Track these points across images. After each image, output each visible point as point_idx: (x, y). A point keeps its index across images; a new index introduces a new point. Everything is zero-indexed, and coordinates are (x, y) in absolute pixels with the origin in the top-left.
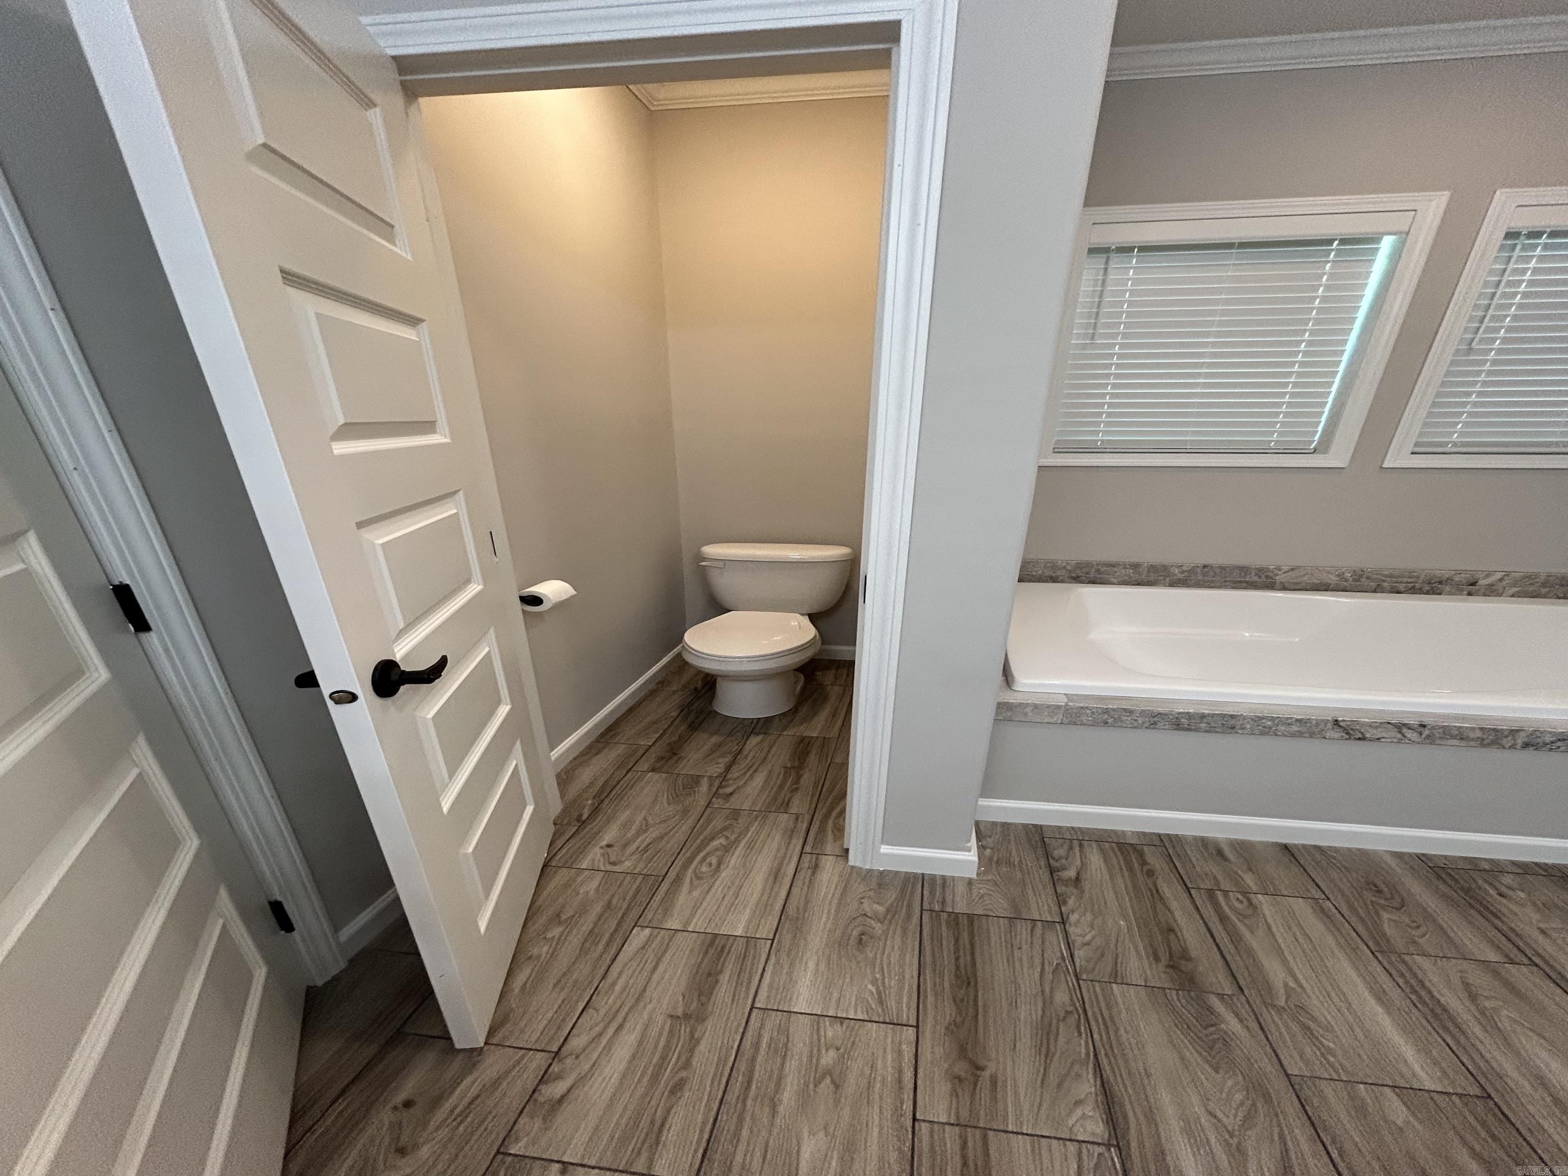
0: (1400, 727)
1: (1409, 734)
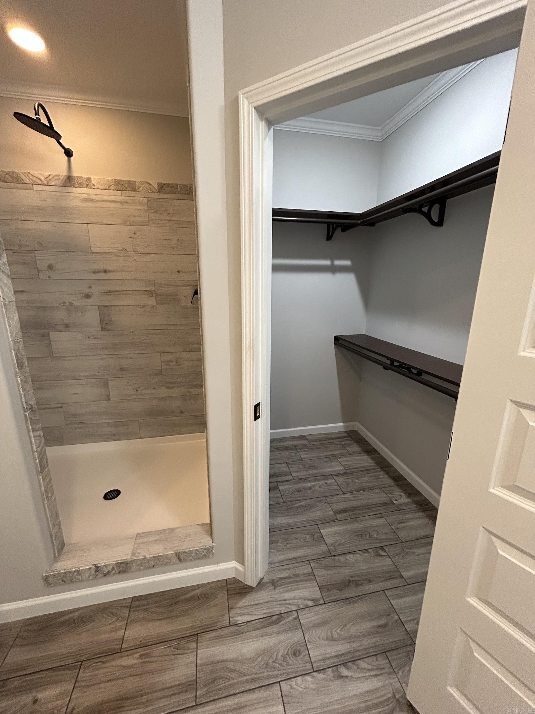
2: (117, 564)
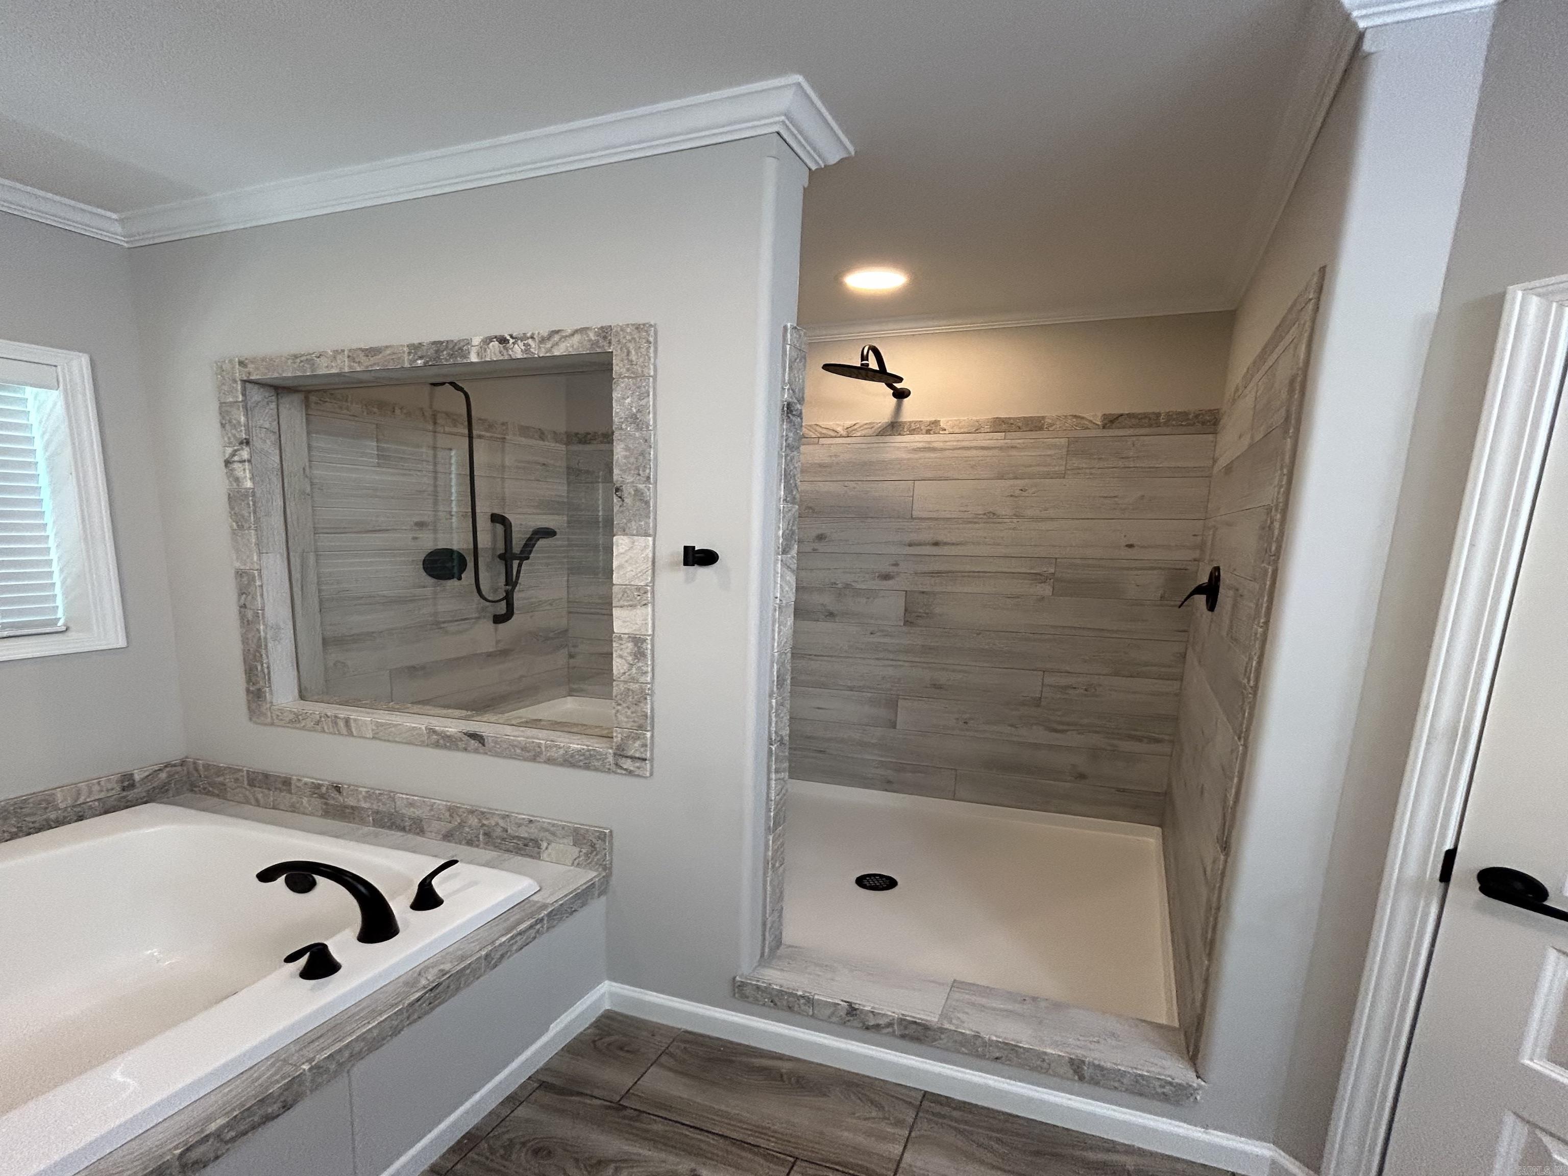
2: (902, 1020)
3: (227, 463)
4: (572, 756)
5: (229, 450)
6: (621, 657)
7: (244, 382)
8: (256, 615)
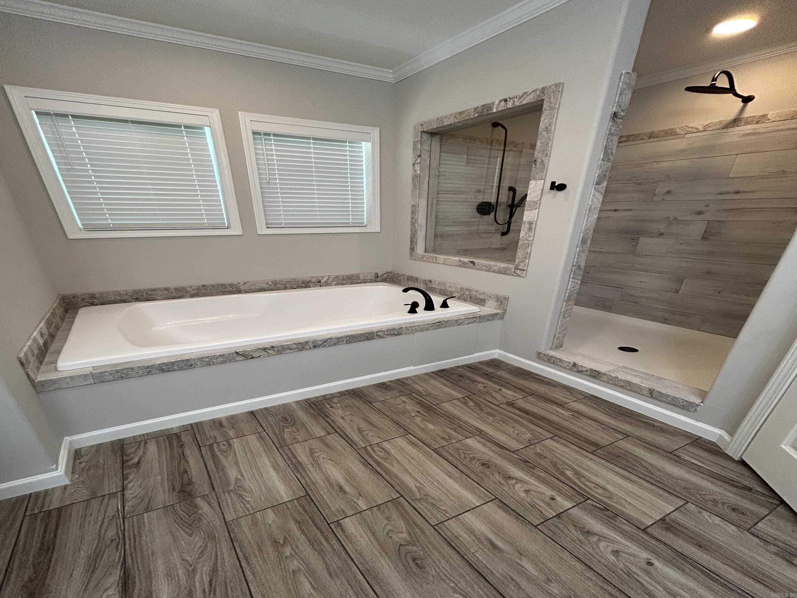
0: (265, 349)
1: (270, 352)
3: (414, 164)
4: (501, 269)
5: (414, 159)
6: (523, 230)
7: (422, 132)
8: (415, 221)
